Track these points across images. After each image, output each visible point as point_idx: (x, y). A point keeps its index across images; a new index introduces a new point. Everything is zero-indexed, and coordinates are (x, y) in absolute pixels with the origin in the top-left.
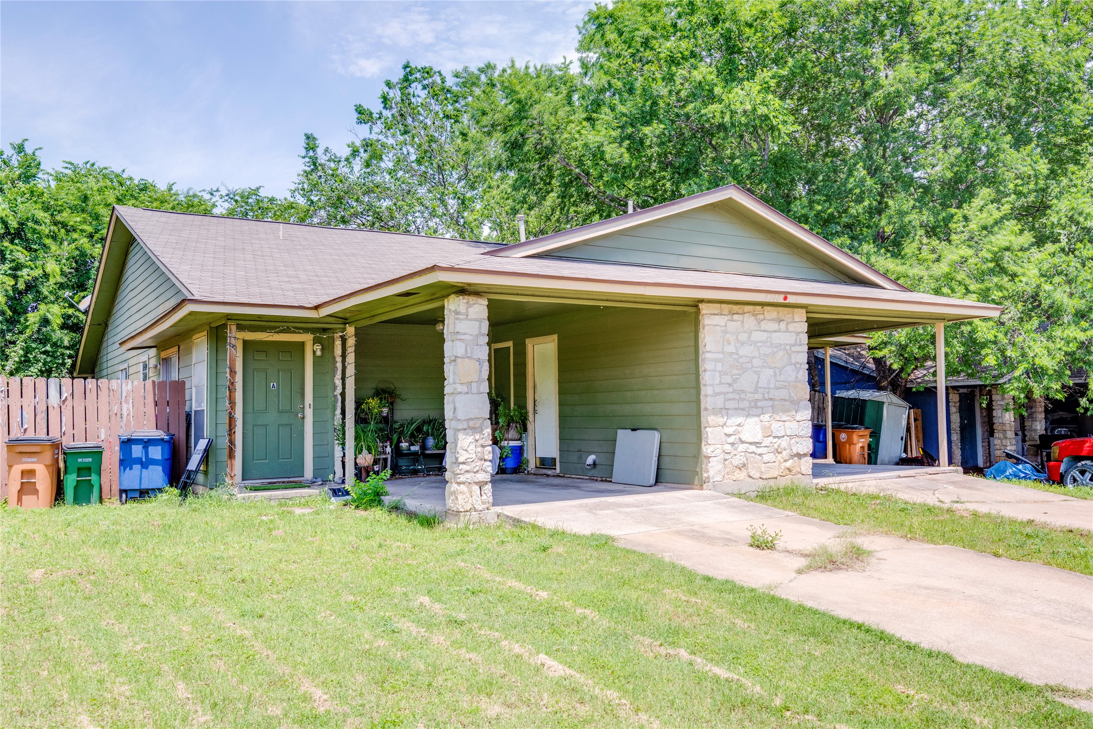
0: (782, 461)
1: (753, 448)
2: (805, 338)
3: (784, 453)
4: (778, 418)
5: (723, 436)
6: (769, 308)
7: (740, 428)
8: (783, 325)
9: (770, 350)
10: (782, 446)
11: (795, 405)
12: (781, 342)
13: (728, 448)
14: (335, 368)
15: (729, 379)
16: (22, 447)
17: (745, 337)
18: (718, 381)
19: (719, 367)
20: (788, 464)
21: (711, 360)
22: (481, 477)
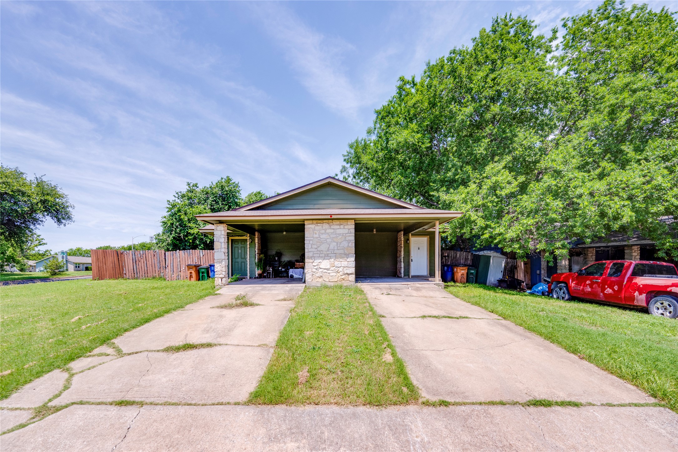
0: (340, 275)
1: (326, 271)
2: (353, 231)
3: (341, 273)
4: (338, 260)
5: (312, 266)
6: (335, 220)
7: (320, 264)
8: (342, 227)
9: (335, 236)
10: (340, 270)
11: (347, 256)
12: (341, 233)
13: (314, 270)
14: (255, 246)
15: (316, 247)
16: (189, 267)
17: (323, 231)
18: (310, 247)
19: (311, 242)
20: (343, 277)
21: (308, 240)
22: (221, 276)
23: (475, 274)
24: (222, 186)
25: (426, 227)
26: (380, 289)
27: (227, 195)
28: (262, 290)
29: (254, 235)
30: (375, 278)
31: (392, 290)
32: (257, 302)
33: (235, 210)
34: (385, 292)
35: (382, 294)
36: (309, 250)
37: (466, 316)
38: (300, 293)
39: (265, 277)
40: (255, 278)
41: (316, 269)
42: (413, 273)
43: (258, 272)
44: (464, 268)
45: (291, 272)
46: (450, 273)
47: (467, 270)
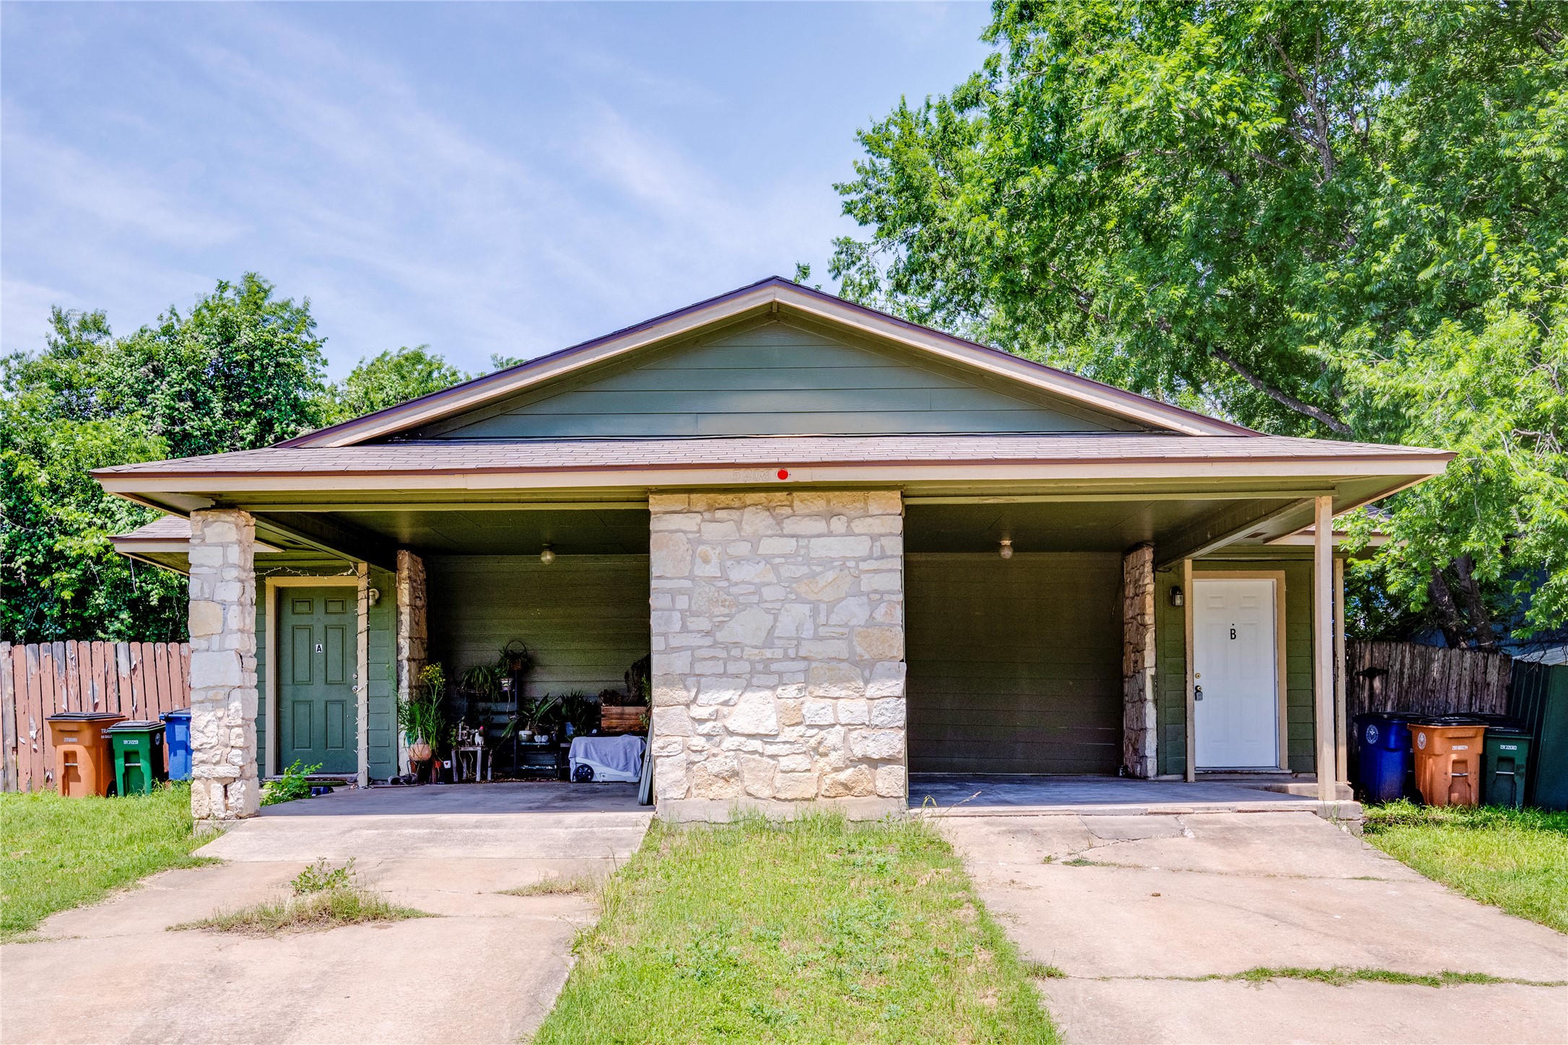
0: (828, 769)
1: (756, 744)
2: (896, 546)
3: (834, 756)
4: (821, 692)
5: (688, 724)
6: (805, 495)
7: (725, 710)
8: (838, 525)
9: (805, 570)
10: (829, 743)
11: (866, 669)
12: (833, 554)
13: (699, 742)
14: (398, 622)
15: (704, 624)
16: (61, 725)
17: (744, 548)
18: (677, 626)
19: (682, 602)
20: (843, 776)
21: (663, 591)
22: (224, 770)
23: (1521, 760)
24: (225, 323)
25: (1265, 527)
26: (1036, 834)
27: (251, 365)
28: (430, 840)
29: (394, 567)
30: (1011, 781)
31: (1097, 842)
32: (406, 902)
33: (297, 442)
34: (1061, 850)
35: (1048, 860)
36: (674, 642)
37: (1475, 970)
38: (624, 855)
39: (446, 777)
40: (395, 781)
41: (709, 736)
42: (1202, 755)
43: (410, 751)
44: (1469, 731)
45: (581, 751)
46: (1396, 756)
47: (1479, 740)
